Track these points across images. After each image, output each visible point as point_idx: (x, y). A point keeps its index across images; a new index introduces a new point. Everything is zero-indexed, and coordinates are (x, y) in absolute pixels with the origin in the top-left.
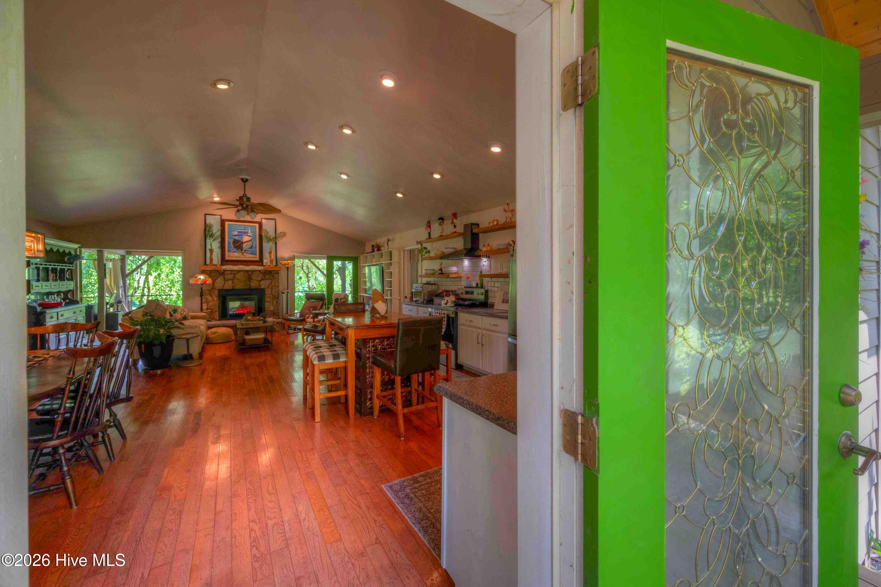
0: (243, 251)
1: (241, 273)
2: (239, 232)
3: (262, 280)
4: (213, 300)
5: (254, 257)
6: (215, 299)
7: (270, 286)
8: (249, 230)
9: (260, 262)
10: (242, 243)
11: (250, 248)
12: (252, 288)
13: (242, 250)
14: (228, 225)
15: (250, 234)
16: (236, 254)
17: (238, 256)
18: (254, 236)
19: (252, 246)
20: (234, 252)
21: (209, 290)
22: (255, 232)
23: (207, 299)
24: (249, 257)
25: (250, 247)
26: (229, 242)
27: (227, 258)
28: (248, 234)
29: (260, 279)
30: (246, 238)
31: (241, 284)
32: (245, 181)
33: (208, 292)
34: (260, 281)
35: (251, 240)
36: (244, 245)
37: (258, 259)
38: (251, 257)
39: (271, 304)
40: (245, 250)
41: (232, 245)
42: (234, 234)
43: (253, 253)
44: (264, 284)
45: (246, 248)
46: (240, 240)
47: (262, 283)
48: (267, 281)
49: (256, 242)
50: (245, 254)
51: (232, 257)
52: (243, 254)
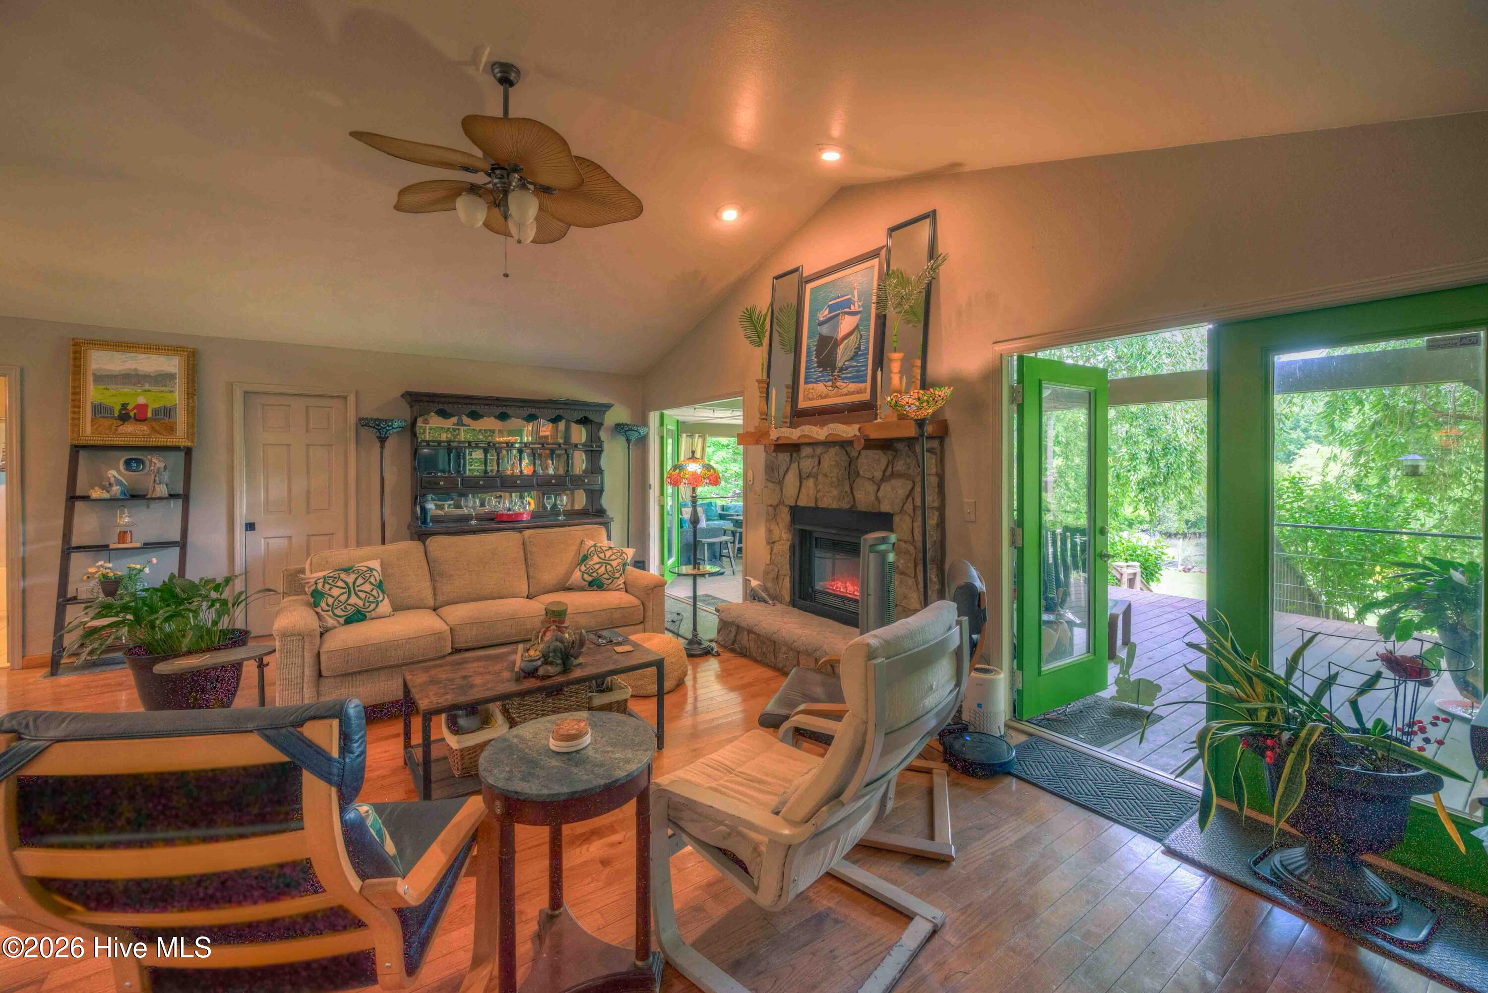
0: (836, 373)
2: (832, 308)
3: (884, 479)
4: (781, 538)
6: (784, 535)
7: (909, 508)
8: (856, 293)
9: (869, 406)
10: (837, 344)
11: (852, 359)
12: (861, 507)
13: (833, 368)
15: (855, 307)
16: (821, 386)
17: (825, 390)
19: (859, 348)
21: (775, 507)
24: (850, 393)
25: (853, 353)
27: (802, 404)
28: (853, 309)
29: (877, 475)
30: (845, 326)
31: (833, 491)
34: (879, 483)
35: (857, 327)
36: (841, 349)
37: (865, 395)
40: (841, 370)
41: (814, 358)
42: (822, 318)
44: (889, 496)
45: (844, 359)
46: (831, 335)
47: (886, 489)
48: (897, 483)
49: (868, 330)
50: (838, 384)
51: (812, 399)
52: (834, 386)
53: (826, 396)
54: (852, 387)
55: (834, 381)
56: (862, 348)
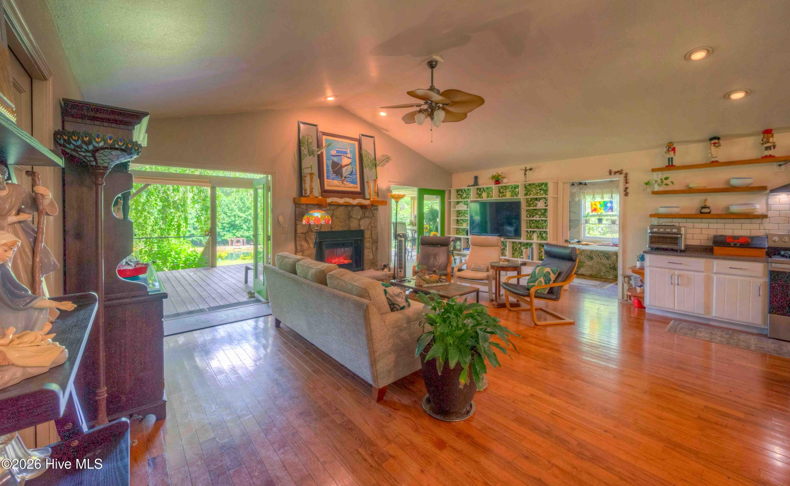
0: (343, 178)
1: (341, 209)
2: (338, 152)
3: (361, 218)
4: (309, 247)
5: (355, 188)
6: (312, 246)
7: (370, 227)
8: (348, 150)
9: (361, 194)
10: (342, 167)
11: (350, 175)
12: (352, 229)
13: (342, 176)
14: (326, 140)
15: (349, 155)
16: (336, 182)
17: (338, 184)
18: (354, 158)
19: (352, 171)
20: (333, 179)
21: (305, 234)
22: (354, 154)
23: (302, 246)
24: (350, 187)
25: (350, 173)
26: (327, 166)
27: (326, 188)
28: (348, 156)
29: (359, 217)
30: (345, 161)
31: (340, 224)
32: (432, 65)
33: (303, 236)
34: (360, 220)
35: (350, 164)
36: (344, 169)
37: (358, 190)
38: (352, 188)
39: (370, 250)
40: (345, 177)
41: (330, 169)
42: (333, 154)
43: (354, 182)
44: (364, 224)
45: (346, 174)
46: (339, 162)
47: (362, 222)
48: (366, 219)
49: (356, 166)
50: (345, 182)
51: (332, 186)
52: (342, 183)
53: (339, 186)
54: (351, 185)
55: (343, 181)
56: (354, 172)
